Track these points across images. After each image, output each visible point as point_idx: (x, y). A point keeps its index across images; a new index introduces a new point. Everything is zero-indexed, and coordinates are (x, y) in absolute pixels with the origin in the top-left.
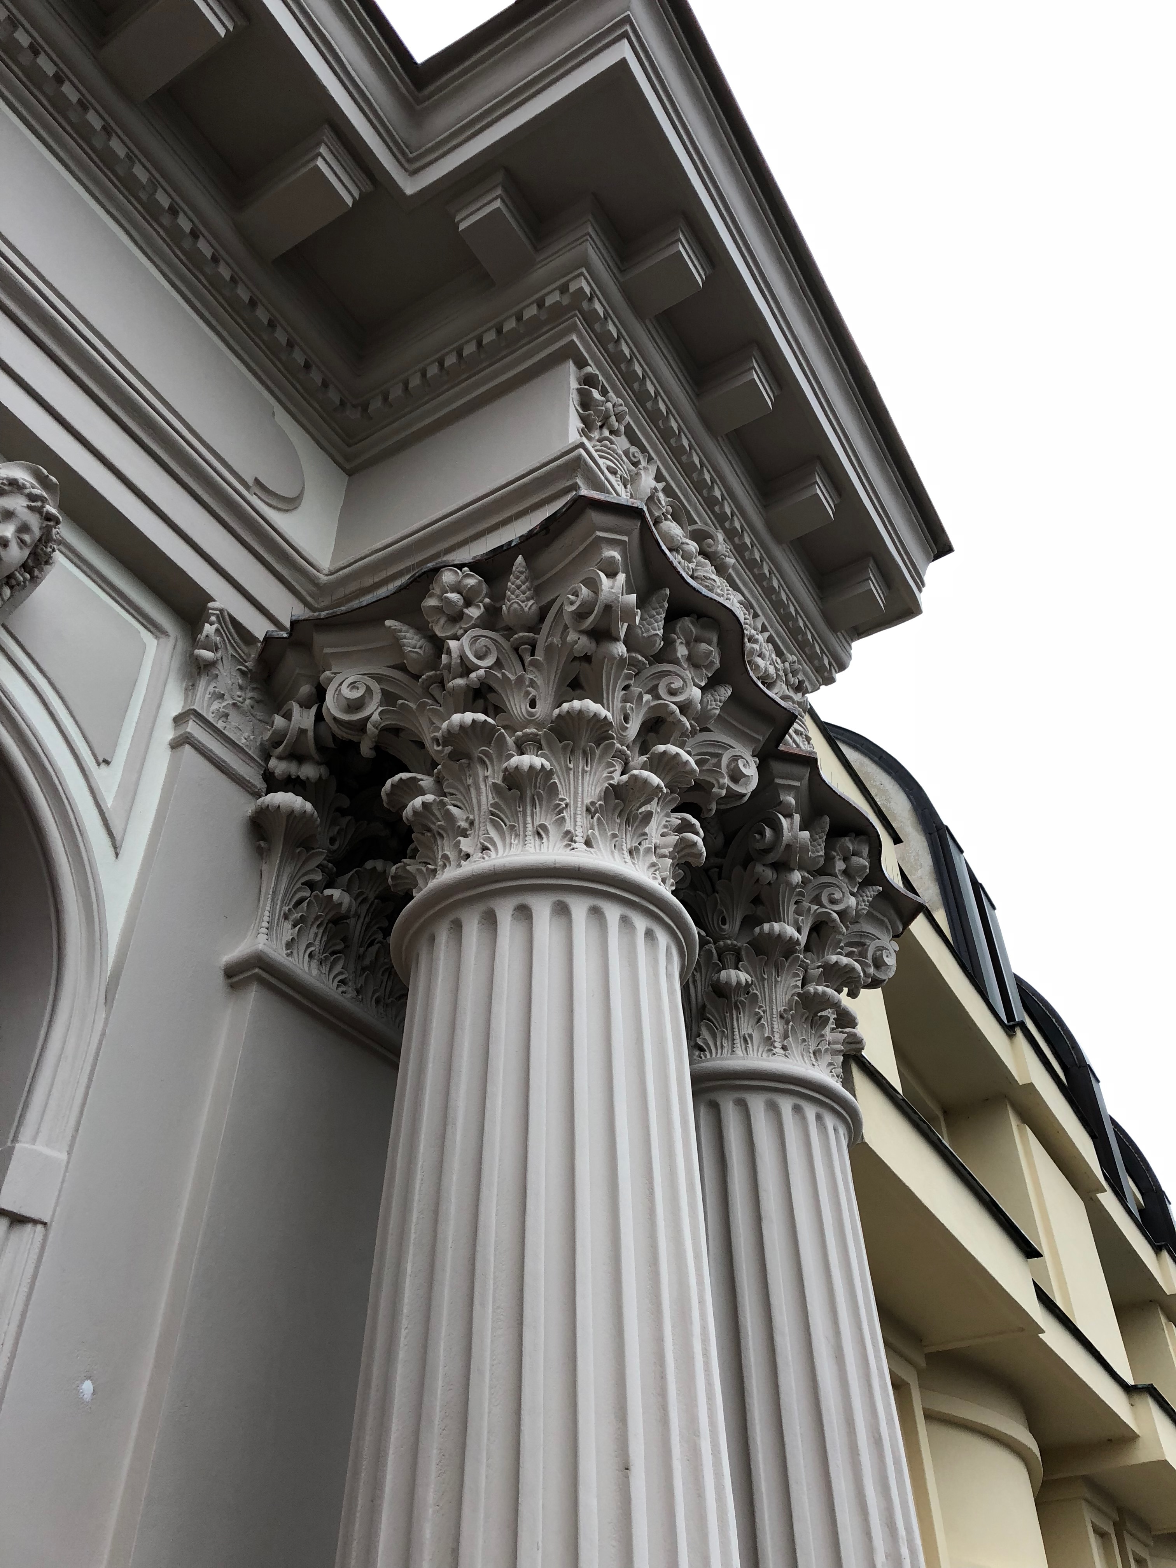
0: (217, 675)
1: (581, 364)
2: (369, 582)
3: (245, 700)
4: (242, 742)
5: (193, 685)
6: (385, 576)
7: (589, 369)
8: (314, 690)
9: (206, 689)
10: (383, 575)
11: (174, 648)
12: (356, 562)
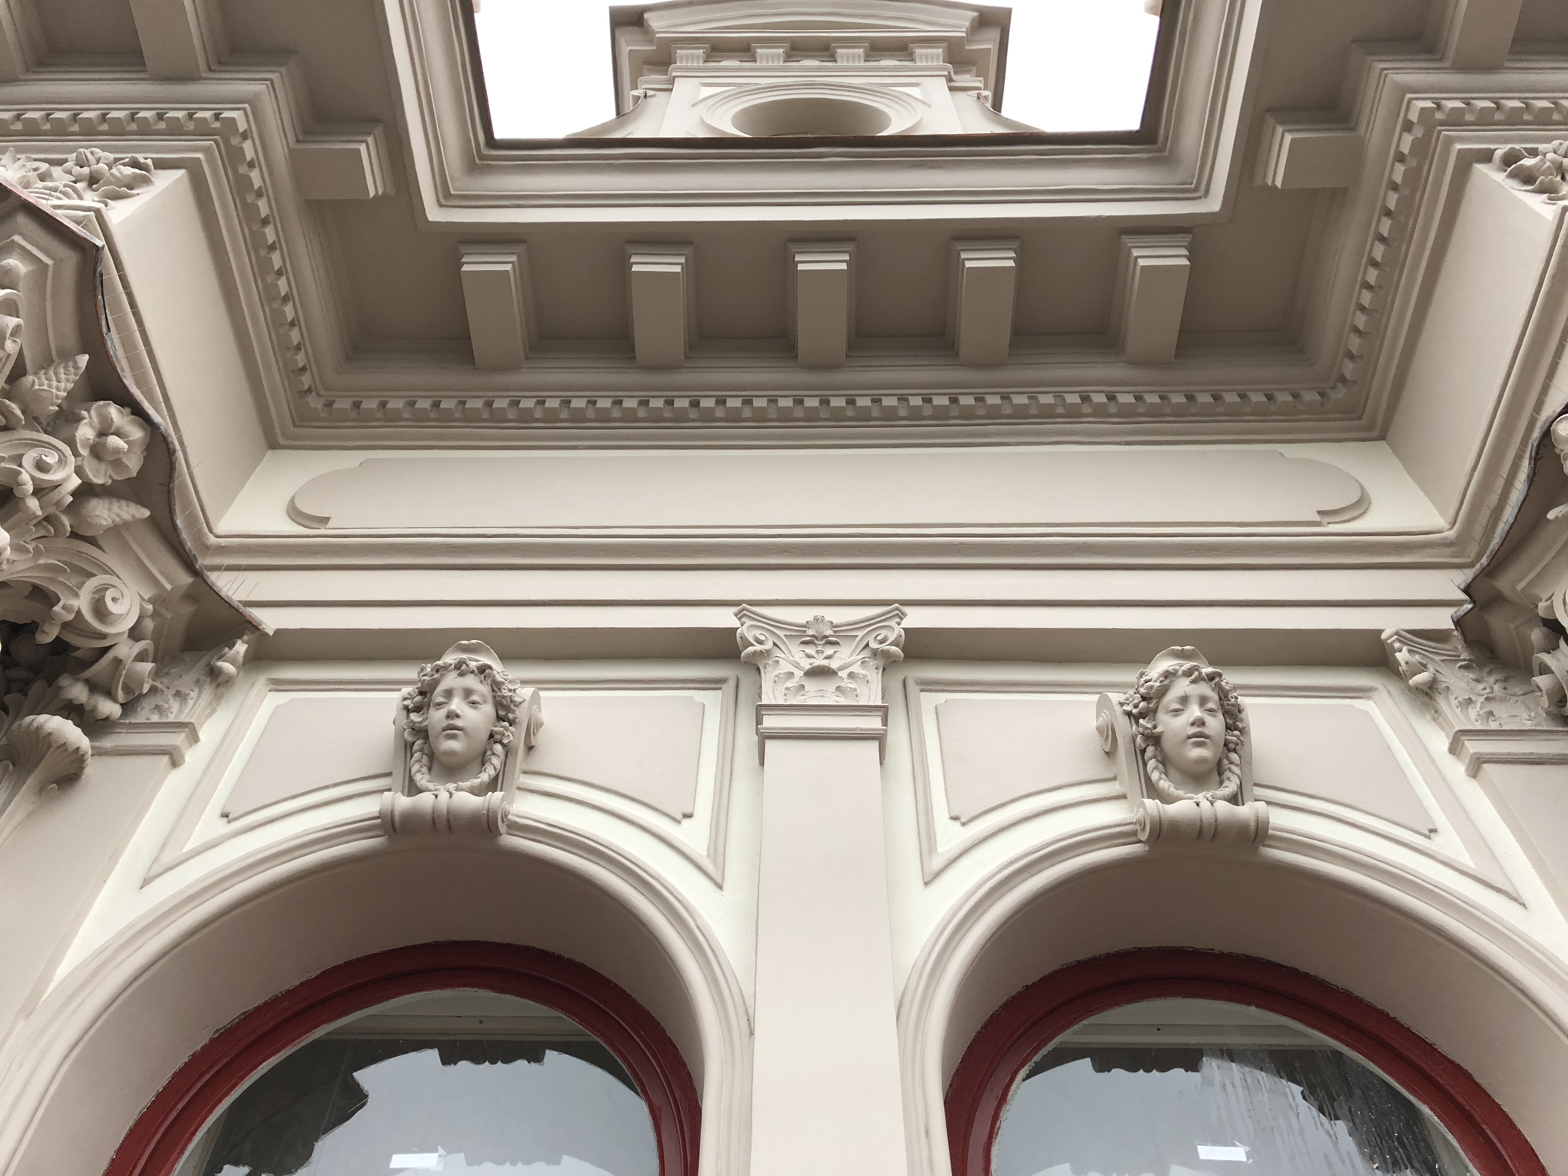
0: (1448, 688)
1: (1486, 157)
2: (1493, 499)
3: (1492, 688)
4: (1528, 725)
5: (1436, 712)
6: (1504, 481)
7: (1499, 154)
8: (1545, 629)
9: (1450, 706)
10: (1500, 482)
11: (1391, 696)
12: (1464, 496)
